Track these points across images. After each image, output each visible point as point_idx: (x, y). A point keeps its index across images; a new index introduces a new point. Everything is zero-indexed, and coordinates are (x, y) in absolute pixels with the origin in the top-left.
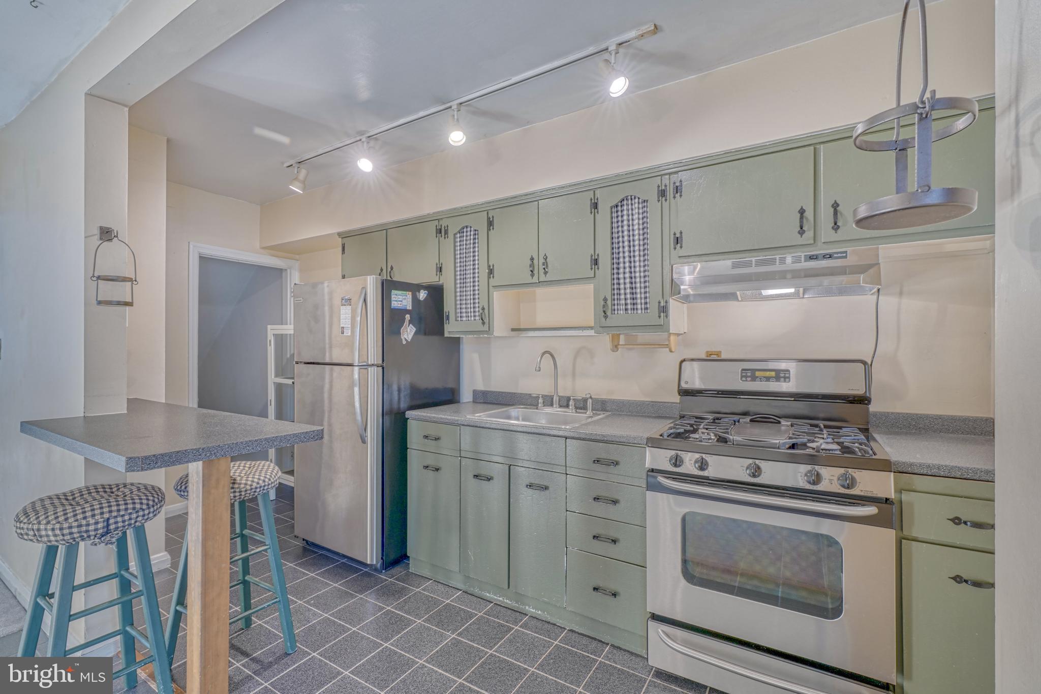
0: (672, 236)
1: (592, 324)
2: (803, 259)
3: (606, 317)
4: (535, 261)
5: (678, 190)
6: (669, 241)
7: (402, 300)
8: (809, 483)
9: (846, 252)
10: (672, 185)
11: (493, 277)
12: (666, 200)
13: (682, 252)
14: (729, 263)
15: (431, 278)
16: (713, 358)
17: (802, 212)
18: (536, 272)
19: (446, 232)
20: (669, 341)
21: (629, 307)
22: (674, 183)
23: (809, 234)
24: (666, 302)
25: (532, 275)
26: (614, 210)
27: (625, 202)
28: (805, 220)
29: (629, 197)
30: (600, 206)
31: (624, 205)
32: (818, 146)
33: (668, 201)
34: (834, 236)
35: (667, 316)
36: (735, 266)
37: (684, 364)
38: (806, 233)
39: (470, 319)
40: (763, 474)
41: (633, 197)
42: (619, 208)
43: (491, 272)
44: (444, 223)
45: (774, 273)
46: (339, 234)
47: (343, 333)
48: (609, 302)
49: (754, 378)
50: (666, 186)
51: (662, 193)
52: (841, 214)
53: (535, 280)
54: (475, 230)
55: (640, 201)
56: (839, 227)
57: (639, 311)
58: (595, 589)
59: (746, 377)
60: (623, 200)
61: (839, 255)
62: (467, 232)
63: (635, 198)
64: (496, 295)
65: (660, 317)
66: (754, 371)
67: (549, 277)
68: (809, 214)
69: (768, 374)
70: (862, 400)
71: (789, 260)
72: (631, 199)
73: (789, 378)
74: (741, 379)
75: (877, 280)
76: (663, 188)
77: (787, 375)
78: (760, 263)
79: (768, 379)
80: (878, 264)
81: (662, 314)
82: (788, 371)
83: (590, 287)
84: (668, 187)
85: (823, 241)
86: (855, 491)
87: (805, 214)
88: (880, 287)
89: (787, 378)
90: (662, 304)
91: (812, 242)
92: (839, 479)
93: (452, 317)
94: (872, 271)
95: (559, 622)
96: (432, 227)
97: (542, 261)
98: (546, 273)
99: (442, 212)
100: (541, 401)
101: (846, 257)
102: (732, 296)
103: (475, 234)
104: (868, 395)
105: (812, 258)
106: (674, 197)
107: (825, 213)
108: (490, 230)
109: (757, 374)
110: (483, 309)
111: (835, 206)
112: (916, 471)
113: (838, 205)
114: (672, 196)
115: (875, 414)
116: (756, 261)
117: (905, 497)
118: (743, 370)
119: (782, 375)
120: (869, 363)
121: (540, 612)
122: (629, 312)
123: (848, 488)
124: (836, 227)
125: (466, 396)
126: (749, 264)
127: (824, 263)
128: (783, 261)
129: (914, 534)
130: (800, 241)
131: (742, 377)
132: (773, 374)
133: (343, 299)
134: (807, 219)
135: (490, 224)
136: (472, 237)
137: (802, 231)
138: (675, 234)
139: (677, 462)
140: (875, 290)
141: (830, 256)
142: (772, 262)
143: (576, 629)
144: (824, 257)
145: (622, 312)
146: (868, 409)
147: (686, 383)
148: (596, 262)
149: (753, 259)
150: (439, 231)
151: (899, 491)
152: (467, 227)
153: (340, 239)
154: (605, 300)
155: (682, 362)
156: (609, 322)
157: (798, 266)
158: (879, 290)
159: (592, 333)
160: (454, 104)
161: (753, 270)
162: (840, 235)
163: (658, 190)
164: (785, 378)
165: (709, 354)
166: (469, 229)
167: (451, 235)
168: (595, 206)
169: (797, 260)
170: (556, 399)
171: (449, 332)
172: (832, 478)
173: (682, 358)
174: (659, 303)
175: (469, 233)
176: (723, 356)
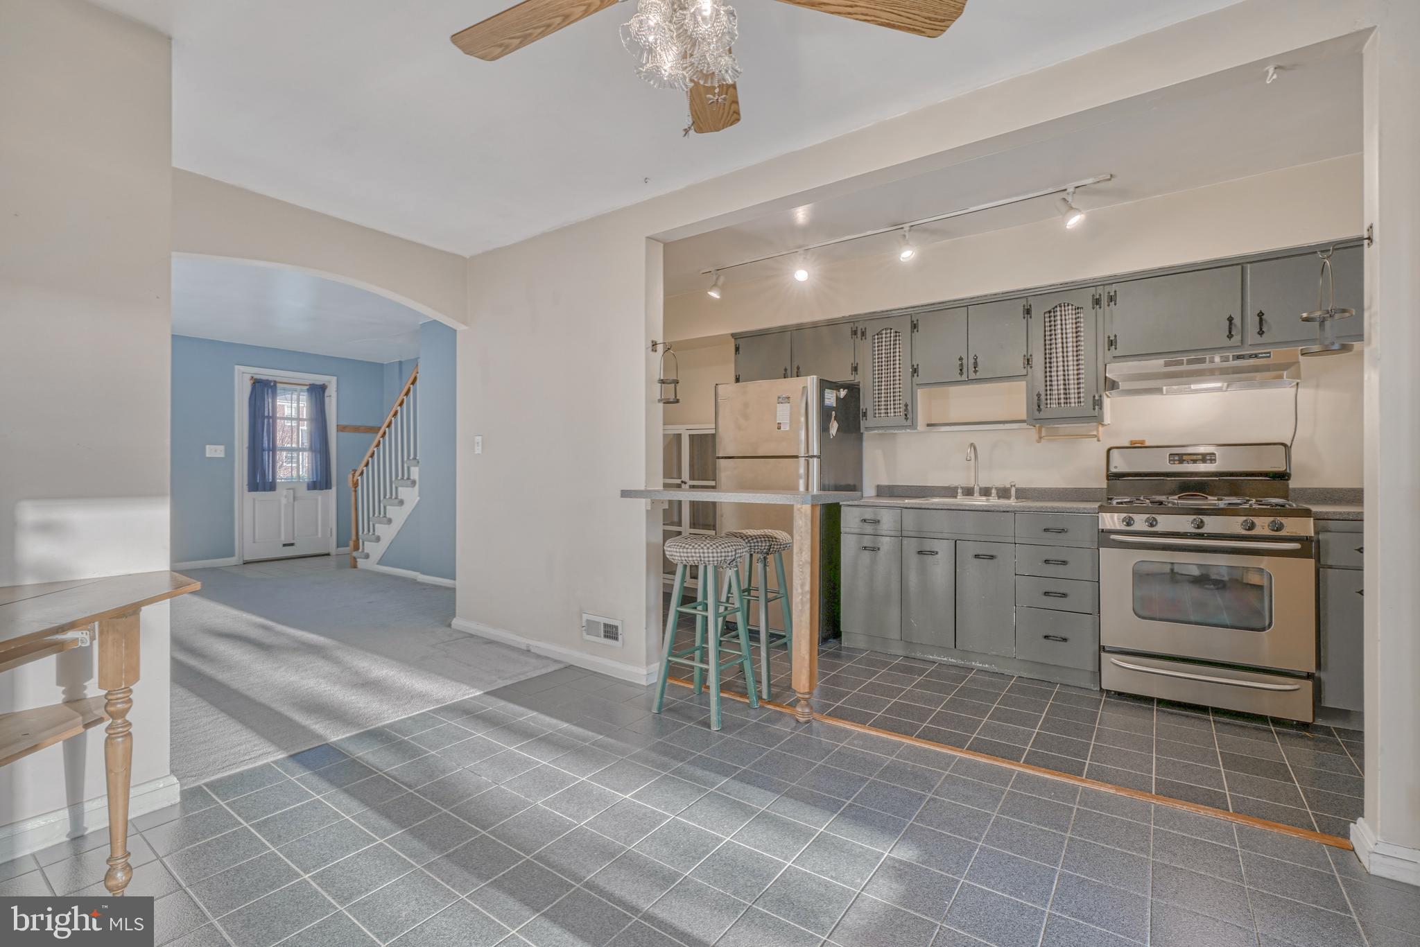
0: (1106, 339)
1: (1024, 417)
2: (1231, 358)
3: (1039, 409)
4: (965, 361)
5: (1112, 299)
6: (1103, 342)
7: (831, 398)
8: (1246, 530)
9: (1269, 353)
10: (1106, 294)
11: (918, 376)
12: (1100, 308)
13: (1117, 353)
14: (1161, 362)
15: (847, 377)
16: (1136, 446)
17: (1230, 319)
18: (965, 370)
19: (863, 334)
20: (1098, 431)
21: (1062, 401)
22: (1109, 293)
23: (1237, 338)
24: (1101, 396)
25: (961, 374)
26: (1047, 315)
27: (1058, 309)
28: (1233, 327)
29: (1063, 304)
30: (1033, 312)
31: (1057, 311)
32: (1245, 265)
33: (1102, 308)
34: (1259, 340)
35: (1101, 409)
36: (1167, 364)
37: (1111, 451)
38: (1235, 336)
39: (889, 415)
40: (1206, 525)
41: (1066, 304)
42: (1052, 314)
43: (915, 371)
44: (860, 326)
45: (1204, 370)
46: (733, 335)
47: (779, 428)
48: (1043, 397)
49: (1181, 461)
50: (1100, 295)
51: (1097, 302)
52: (1266, 322)
53: (964, 377)
54: (896, 332)
55: (1074, 307)
56: (1263, 332)
57: (1073, 405)
58: (1046, 637)
59: (1174, 460)
60: (1056, 307)
61: (1264, 355)
62: (886, 334)
63: (1068, 305)
64: (920, 393)
65: (1094, 409)
66: (1181, 455)
67: (979, 376)
68: (1237, 321)
69: (1195, 457)
70: (1283, 476)
71: (1217, 359)
72: (1064, 306)
73: (1215, 460)
74: (1169, 462)
75: (1298, 376)
76: (1098, 297)
77: (1213, 458)
78: (1190, 362)
79: (1195, 461)
80: (1299, 362)
81: (1097, 407)
82: (1214, 454)
83: (1022, 385)
84: (1102, 296)
85: (1249, 343)
86: (1282, 533)
87: (1233, 321)
88: (1298, 381)
89: (1213, 461)
90: (1097, 398)
91: (1240, 344)
92: (1269, 526)
93: (870, 414)
94: (1293, 369)
95: (1007, 672)
96: (847, 330)
97: (971, 361)
98: (976, 372)
99: (860, 315)
100: (960, 491)
101: (1269, 357)
102: (1158, 391)
103: (896, 336)
104: (1288, 471)
105: (1239, 357)
106: (1109, 305)
107: (1251, 320)
108: (913, 332)
109: (1185, 457)
110: (906, 406)
111: (1261, 315)
112: (1331, 517)
113: (1263, 314)
114: (1106, 303)
115: (1294, 490)
116: (1187, 360)
117: (1321, 537)
118: (1171, 455)
119: (1208, 458)
120: (1289, 445)
121: (987, 666)
122: (1063, 405)
123: (1277, 530)
124: (1261, 333)
125: (869, 490)
126: (1180, 363)
127: (1252, 362)
128: (1212, 361)
129: (1330, 563)
130: (1228, 343)
131: (1170, 461)
132: (1200, 457)
133: (779, 398)
134: (1235, 325)
135: (914, 326)
136: (892, 339)
137: (1230, 336)
138: (1109, 337)
139: (1129, 522)
140: (1295, 383)
141: (1256, 356)
142: (1202, 361)
143: (1025, 675)
144: (1250, 356)
145: (1055, 406)
146: (1288, 485)
147: (1116, 467)
148: (1028, 361)
149: (1185, 359)
150: (855, 333)
151: (1317, 533)
152: (886, 329)
153: (733, 340)
154: (1039, 395)
155: (1109, 451)
156: (1042, 415)
157: (1226, 364)
158: (1297, 384)
159: (1024, 425)
160: (906, 227)
161: (1185, 367)
162: (1265, 338)
163: (1093, 299)
164: (1211, 460)
165: (1132, 442)
166: (889, 331)
167: (869, 335)
168: (1028, 312)
169: (1225, 359)
170: (977, 489)
171: (866, 428)
172: (1264, 524)
173: (1108, 447)
174: (1094, 397)
175: (889, 335)
176: (1147, 444)
